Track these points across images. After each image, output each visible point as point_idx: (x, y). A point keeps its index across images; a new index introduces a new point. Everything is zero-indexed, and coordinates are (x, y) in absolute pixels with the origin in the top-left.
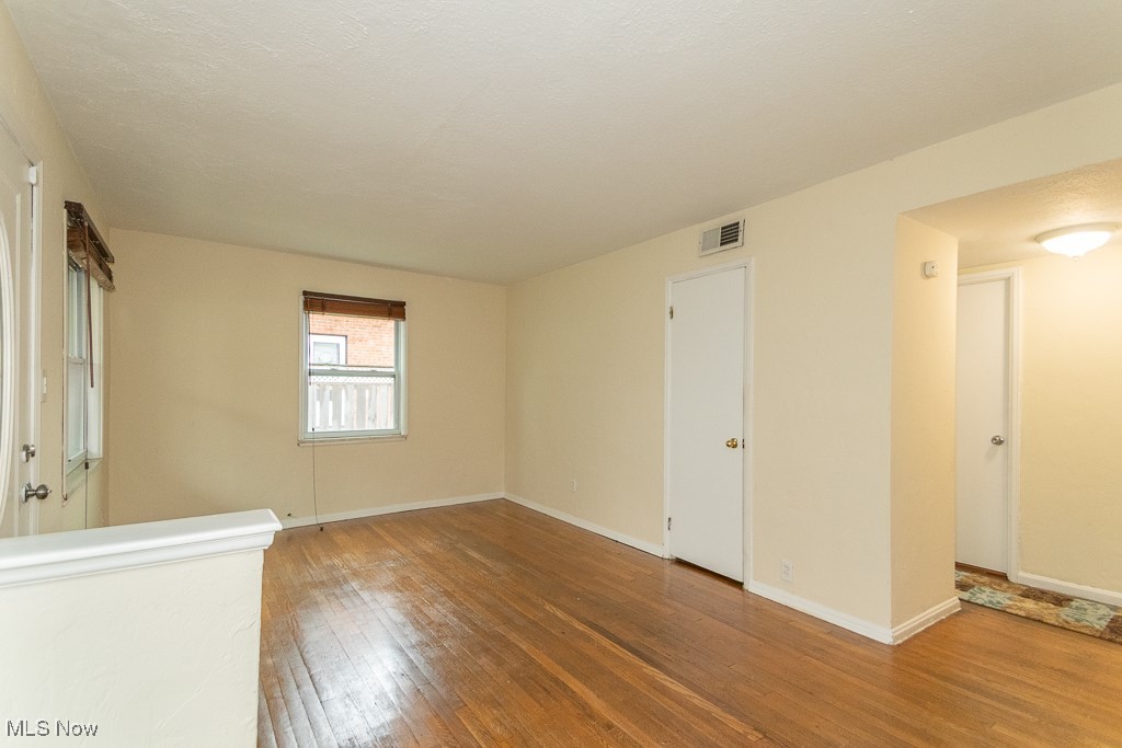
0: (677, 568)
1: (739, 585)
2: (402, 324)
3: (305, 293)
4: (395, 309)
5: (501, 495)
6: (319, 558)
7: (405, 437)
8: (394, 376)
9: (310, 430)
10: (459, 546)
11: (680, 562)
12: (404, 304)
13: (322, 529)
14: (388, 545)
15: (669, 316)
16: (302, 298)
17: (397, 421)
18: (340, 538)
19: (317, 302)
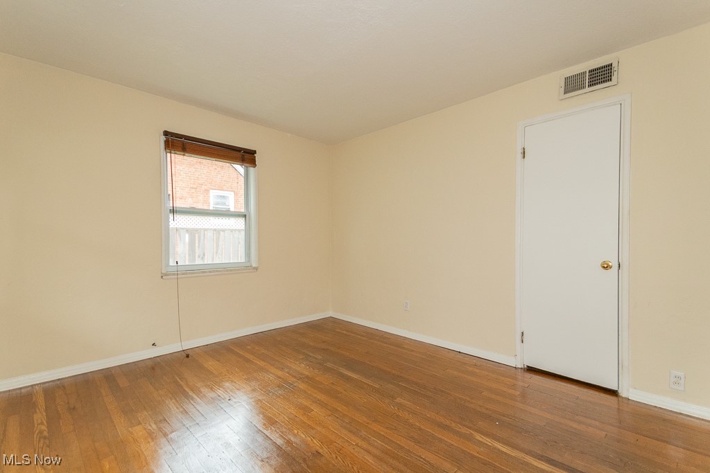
0: (528, 375)
1: (613, 393)
2: (252, 170)
3: (166, 133)
4: (247, 156)
5: (329, 314)
6: (201, 392)
7: (256, 269)
8: (245, 216)
9: (172, 263)
10: (329, 365)
11: (531, 370)
12: (255, 152)
13: (188, 356)
14: (261, 369)
15: (520, 156)
16: (163, 138)
17: (248, 254)
18: (211, 364)
19: (177, 143)
